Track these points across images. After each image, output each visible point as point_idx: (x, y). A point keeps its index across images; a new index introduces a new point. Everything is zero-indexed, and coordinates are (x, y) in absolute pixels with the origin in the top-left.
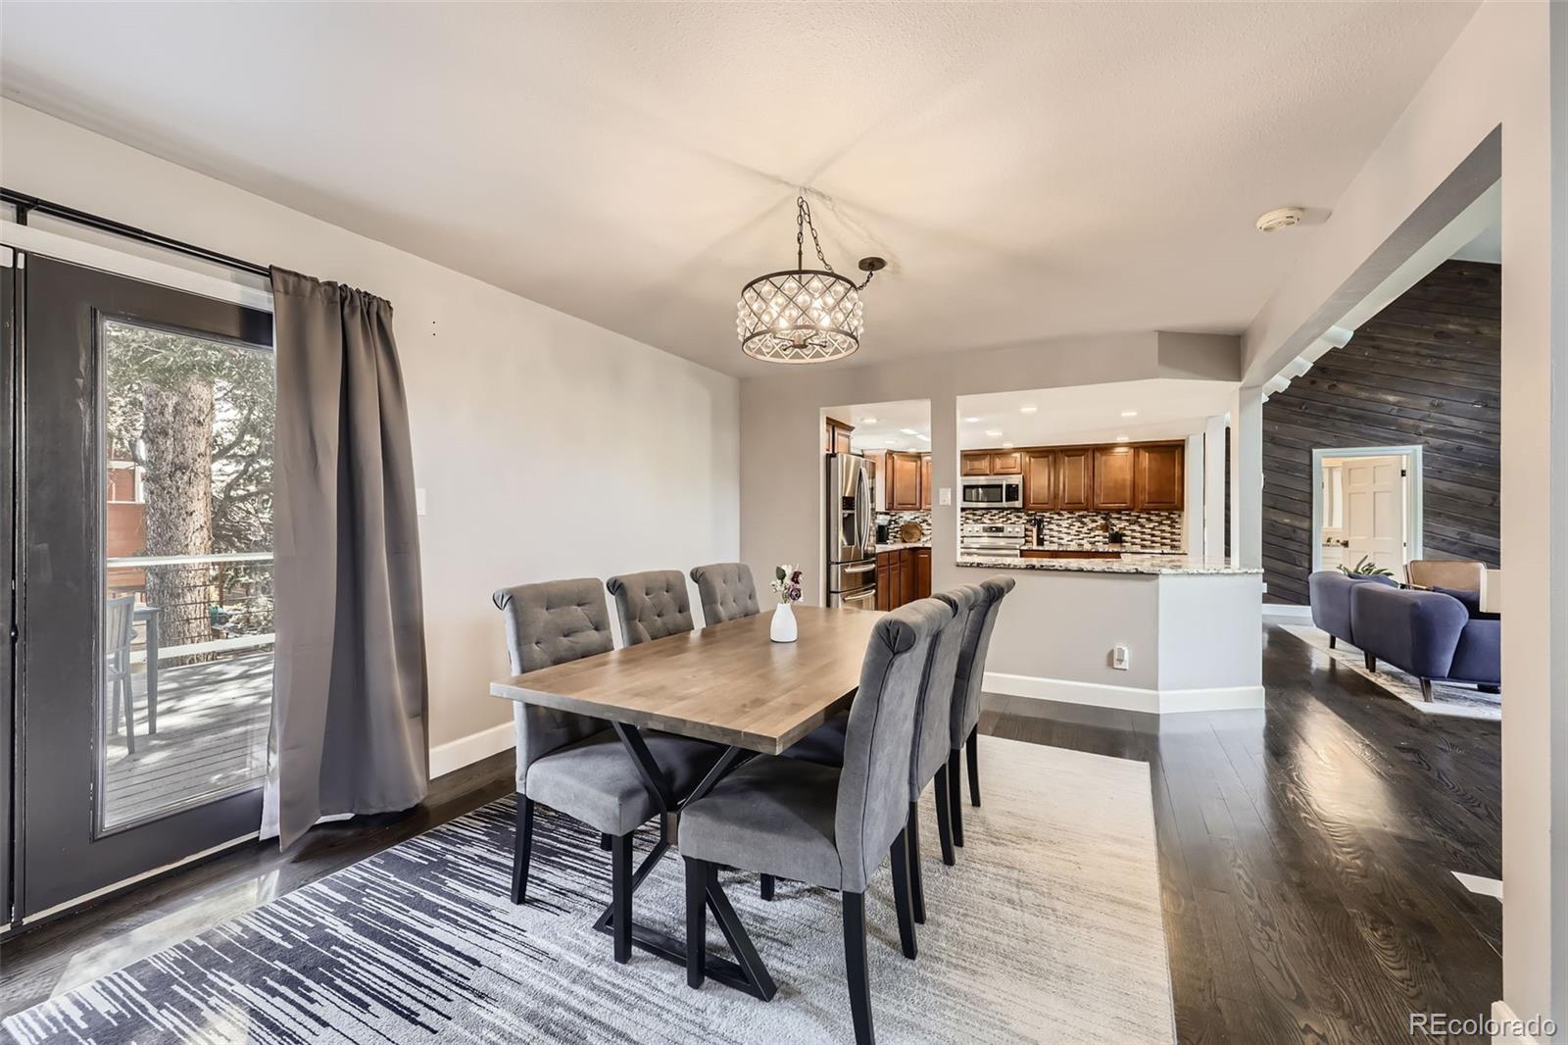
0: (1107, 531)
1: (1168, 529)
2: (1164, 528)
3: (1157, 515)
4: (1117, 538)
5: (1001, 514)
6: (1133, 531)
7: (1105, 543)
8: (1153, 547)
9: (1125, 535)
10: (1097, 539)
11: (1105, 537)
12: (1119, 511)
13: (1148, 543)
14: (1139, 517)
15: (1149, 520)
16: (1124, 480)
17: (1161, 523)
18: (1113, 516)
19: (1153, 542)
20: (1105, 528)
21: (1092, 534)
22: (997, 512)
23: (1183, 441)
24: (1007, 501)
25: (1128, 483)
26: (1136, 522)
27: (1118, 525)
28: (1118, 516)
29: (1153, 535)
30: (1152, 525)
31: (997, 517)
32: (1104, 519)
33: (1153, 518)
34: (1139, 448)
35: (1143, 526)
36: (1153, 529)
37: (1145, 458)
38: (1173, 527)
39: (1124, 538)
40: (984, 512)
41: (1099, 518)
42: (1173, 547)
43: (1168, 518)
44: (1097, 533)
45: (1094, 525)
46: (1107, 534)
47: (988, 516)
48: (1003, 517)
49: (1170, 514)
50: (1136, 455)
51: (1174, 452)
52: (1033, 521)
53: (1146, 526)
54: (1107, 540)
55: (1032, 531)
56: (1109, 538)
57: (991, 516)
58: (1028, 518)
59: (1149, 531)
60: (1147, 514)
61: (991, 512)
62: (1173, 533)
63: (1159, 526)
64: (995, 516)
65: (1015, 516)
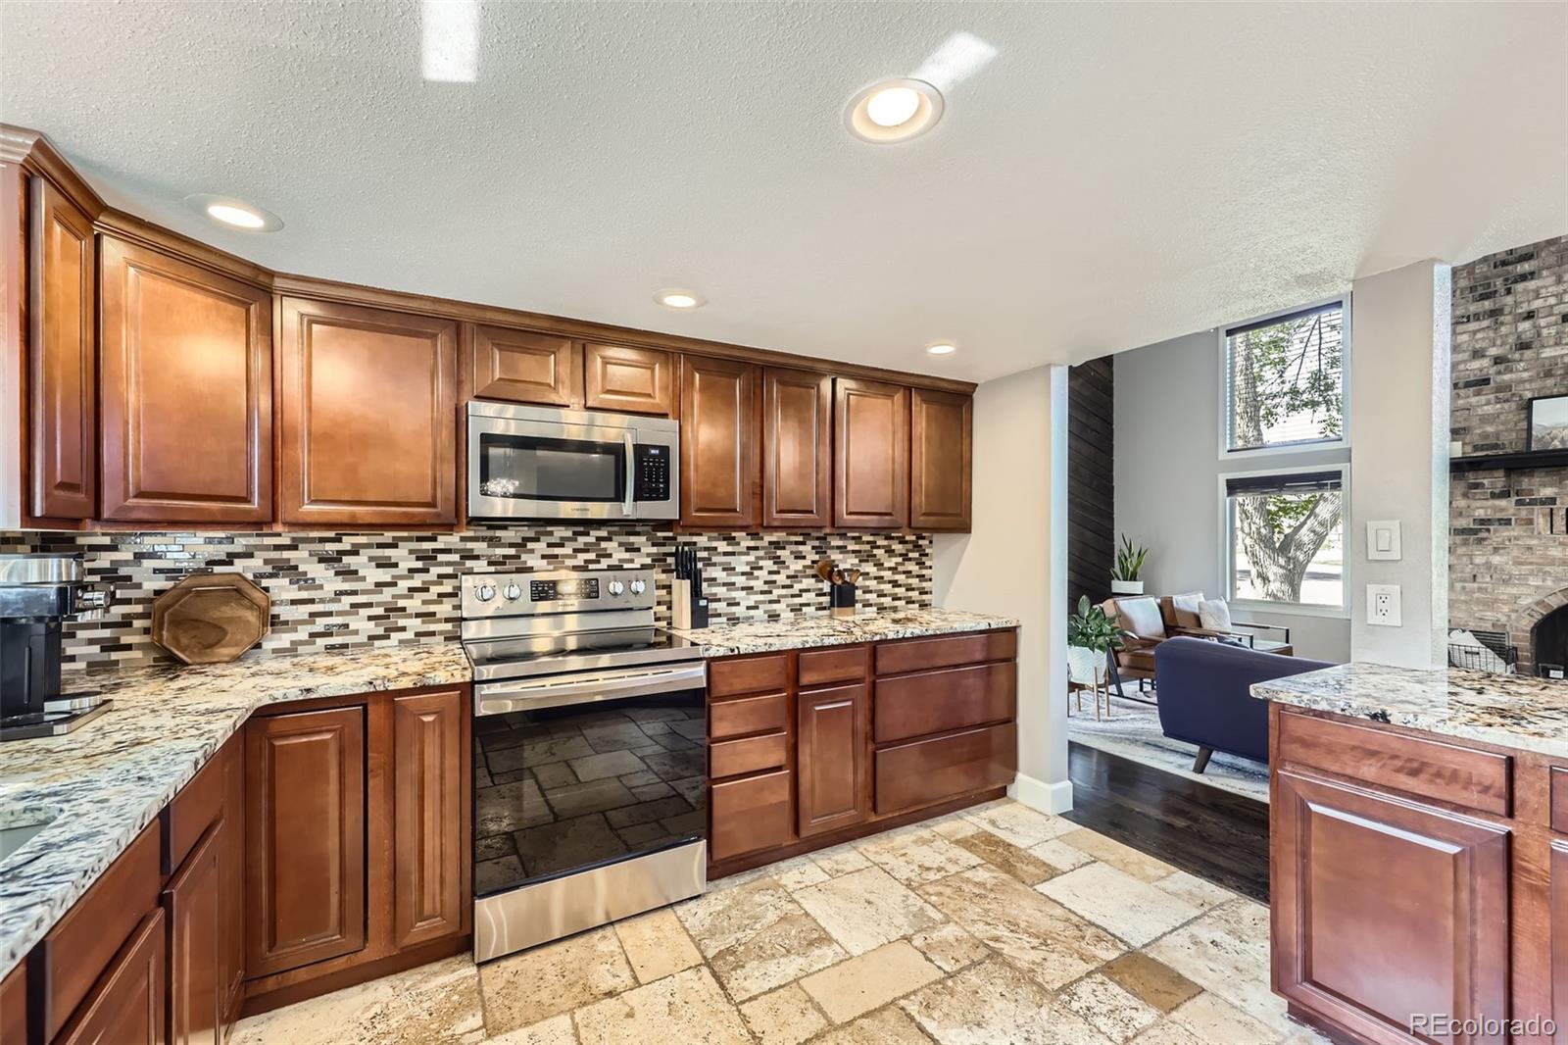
0: (823, 579)
1: (913, 567)
3: (901, 541)
4: (845, 593)
5: (582, 540)
7: (821, 607)
8: (897, 610)
10: (806, 598)
12: (842, 533)
14: (874, 545)
15: (889, 552)
17: (905, 558)
18: (834, 543)
19: (895, 598)
20: (822, 571)
24: (630, 498)
26: (869, 557)
28: (841, 543)
29: (894, 583)
30: (893, 562)
31: (568, 550)
33: (894, 547)
36: (893, 569)
37: (920, 415)
38: (921, 564)
40: (526, 532)
41: (808, 548)
46: (826, 586)
47: (540, 547)
48: (587, 549)
49: (918, 538)
52: (671, 560)
53: (886, 565)
54: (826, 600)
55: (668, 588)
56: (831, 594)
57: (550, 545)
58: (654, 550)
59: (887, 574)
60: (886, 539)
61: (551, 533)
62: (921, 577)
63: (902, 564)
64: (562, 545)
65: (620, 544)
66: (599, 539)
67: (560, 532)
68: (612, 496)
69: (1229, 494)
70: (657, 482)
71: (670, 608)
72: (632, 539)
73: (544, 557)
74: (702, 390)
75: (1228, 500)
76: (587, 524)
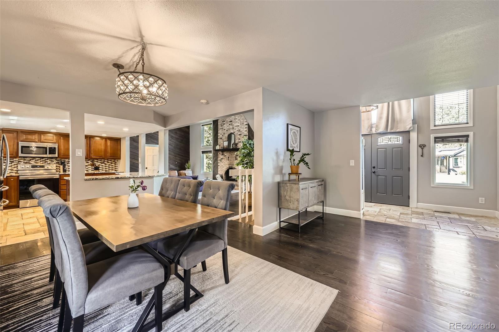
0: (93, 166)
1: (114, 165)
2: (112, 165)
3: (110, 161)
4: (97, 168)
5: (42, 160)
6: (102, 166)
7: (92, 170)
8: (109, 171)
9: (99, 167)
10: (89, 169)
11: (92, 168)
12: (97, 159)
13: (107, 170)
14: (104, 161)
15: (108, 162)
16: (101, 149)
17: (112, 163)
18: (95, 161)
19: (109, 169)
20: (93, 165)
21: (87, 167)
22: (39, 159)
23: (121, 138)
24: (49, 154)
25: (103, 150)
26: (103, 163)
27: (97, 164)
28: (97, 161)
29: (109, 167)
30: (109, 164)
31: (39, 161)
32: (92, 162)
33: (109, 161)
34: (107, 138)
35: (106, 164)
36: (109, 165)
37: (109, 142)
38: (115, 164)
39: (99, 168)
40: (31, 159)
41: (90, 161)
42: (115, 171)
43: (114, 162)
44: (89, 167)
45: (88, 164)
46: (93, 167)
47: (34, 161)
48: (43, 161)
49: (114, 160)
50: (106, 141)
51: (118, 142)
52: (60, 163)
53: (107, 164)
54: (93, 169)
55: (60, 167)
56: (94, 168)
57: (35, 160)
58: (57, 161)
59: (108, 166)
60: (107, 160)
61: (36, 159)
62: (115, 166)
63: (111, 164)
64: (38, 160)
65: (50, 160)
66: (45, 160)
67: (37, 159)
68: (45, 153)
69: (202, 154)
70: (54, 152)
71: (60, 170)
72: (52, 160)
73: (34, 162)
74: (63, 139)
75: (202, 155)
76: (43, 158)
